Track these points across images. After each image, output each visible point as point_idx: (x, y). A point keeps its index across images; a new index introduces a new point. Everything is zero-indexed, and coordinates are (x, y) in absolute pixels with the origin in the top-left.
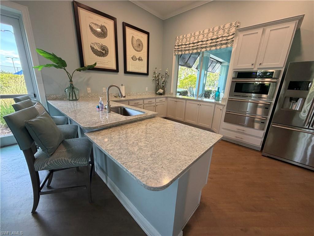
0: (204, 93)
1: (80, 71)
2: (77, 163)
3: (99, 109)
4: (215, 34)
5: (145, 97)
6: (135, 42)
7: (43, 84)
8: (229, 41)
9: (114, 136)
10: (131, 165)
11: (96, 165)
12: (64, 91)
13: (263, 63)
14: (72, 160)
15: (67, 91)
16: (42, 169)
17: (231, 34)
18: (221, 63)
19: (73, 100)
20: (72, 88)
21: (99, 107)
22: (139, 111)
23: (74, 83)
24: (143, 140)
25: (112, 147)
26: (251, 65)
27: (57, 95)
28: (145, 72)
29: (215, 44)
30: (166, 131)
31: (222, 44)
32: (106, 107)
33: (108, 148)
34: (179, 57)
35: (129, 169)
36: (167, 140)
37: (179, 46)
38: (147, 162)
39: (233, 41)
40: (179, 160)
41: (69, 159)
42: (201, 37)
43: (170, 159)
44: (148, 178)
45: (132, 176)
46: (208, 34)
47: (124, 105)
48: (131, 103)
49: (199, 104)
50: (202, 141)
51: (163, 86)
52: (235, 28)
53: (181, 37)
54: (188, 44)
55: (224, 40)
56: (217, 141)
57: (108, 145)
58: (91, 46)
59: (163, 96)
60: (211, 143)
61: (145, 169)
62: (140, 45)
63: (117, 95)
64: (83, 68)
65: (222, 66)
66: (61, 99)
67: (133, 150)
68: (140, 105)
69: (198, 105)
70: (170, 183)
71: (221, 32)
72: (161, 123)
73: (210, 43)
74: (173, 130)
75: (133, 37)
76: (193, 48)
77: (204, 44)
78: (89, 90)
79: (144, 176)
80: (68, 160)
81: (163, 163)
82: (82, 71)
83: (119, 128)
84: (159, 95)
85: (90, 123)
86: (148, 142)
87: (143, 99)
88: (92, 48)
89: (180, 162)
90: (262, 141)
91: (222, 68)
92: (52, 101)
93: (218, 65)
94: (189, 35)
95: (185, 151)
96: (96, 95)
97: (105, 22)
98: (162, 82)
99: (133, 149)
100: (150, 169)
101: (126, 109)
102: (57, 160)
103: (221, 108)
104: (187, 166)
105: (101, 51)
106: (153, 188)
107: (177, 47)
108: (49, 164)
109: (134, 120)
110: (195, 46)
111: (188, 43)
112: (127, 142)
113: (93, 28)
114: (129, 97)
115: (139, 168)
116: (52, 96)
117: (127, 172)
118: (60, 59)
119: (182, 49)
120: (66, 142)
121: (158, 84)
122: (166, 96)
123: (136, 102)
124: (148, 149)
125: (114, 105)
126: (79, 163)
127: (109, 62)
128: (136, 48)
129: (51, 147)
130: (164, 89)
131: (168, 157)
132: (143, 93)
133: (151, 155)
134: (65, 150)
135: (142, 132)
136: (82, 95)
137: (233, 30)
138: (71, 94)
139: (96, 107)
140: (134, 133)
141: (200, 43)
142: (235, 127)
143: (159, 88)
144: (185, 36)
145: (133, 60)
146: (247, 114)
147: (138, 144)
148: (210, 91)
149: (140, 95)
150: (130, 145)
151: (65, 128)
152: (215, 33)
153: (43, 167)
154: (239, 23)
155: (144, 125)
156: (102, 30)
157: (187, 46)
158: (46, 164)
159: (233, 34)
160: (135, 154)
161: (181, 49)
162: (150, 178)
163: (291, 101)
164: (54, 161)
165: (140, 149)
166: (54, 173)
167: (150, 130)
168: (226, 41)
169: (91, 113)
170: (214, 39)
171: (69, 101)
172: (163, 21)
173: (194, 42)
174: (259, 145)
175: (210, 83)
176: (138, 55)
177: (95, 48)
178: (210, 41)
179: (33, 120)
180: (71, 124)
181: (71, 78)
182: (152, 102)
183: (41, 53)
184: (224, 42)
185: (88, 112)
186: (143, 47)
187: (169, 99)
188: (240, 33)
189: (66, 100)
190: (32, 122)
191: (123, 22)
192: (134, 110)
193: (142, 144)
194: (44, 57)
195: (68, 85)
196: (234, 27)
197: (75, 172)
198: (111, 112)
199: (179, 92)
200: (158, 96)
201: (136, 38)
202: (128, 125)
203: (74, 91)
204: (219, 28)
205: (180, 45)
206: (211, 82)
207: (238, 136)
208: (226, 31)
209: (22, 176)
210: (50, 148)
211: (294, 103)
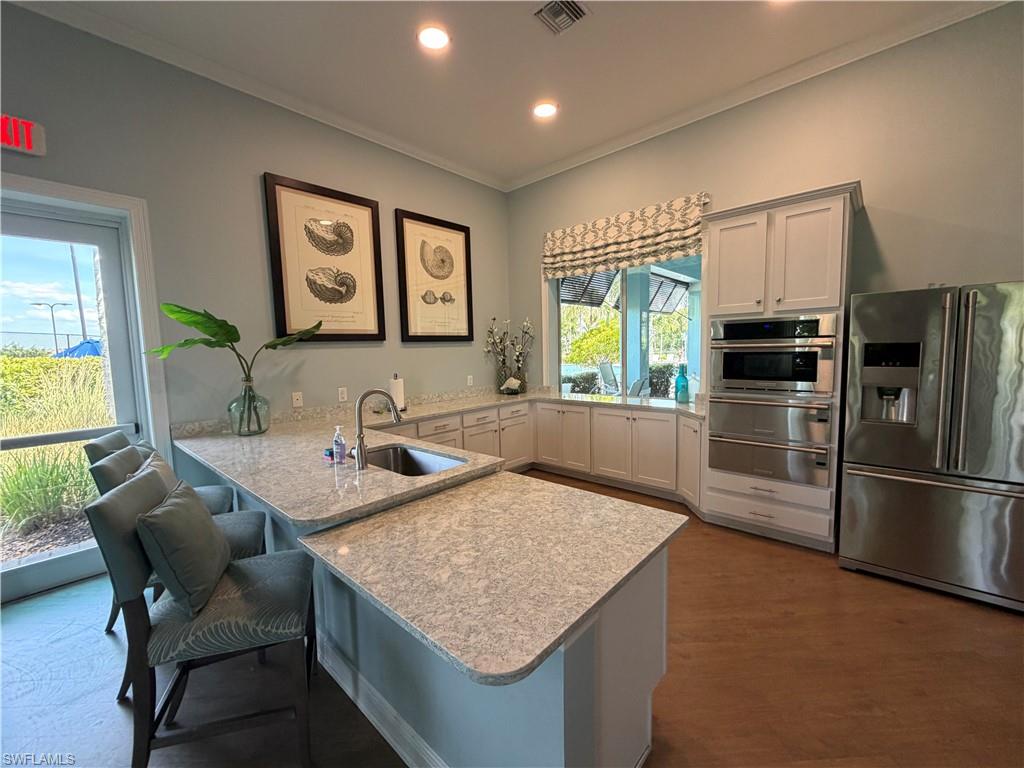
0: (648, 375)
1: (275, 348)
2: (274, 630)
3: (333, 459)
4: (649, 225)
5: (467, 407)
6: (430, 257)
7: (164, 395)
8: (689, 241)
9: (381, 542)
10: (433, 620)
11: (322, 639)
12: (226, 409)
13: (784, 298)
14: (257, 624)
15: (233, 410)
16: (168, 659)
17: (691, 224)
18: (687, 285)
19: (250, 434)
20: (250, 398)
21: (331, 454)
22: (450, 457)
23: (255, 384)
24: (464, 547)
25: (378, 575)
26: (754, 303)
27: (204, 423)
28: (464, 332)
29: (653, 248)
30: (529, 513)
31: (671, 248)
32: (354, 452)
33: (368, 579)
34: (558, 284)
35: (428, 633)
36: (530, 541)
37: (555, 256)
38: (475, 611)
39: (700, 240)
40: (562, 597)
41: (251, 620)
42: (612, 233)
43: (537, 598)
44: (480, 653)
45: (436, 650)
46: (631, 223)
47: (404, 438)
48: (425, 428)
49: (629, 416)
50: (628, 538)
51: (519, 368)
52: (699, 208)
53: (559, 233)
54: (579, 252)
55: (676, 239)
56: (669, 535)
57: (367, 569)
58: (307, 277)
59: (519, 398)
60: (652, 543)
61: (471, 630)
62: (445, 261)
63: (382, 406)
64: (285, 338)
65: (690, 293)
66: (215, 433)
67: (436, 579)
68: (450, 431)
69: (628, 419)
70: (536, 663)
71: (664, 220)
72: (515, 491)
73: (640, 247)
74: (547, 510)
75: (424, 242)
76: (596, 260)
77: (623, 250)
78: (298, 398)
79: (468, 647)
80: (248, 623)
81: (518, 609)
82: (279, 347)
83: (393, 515)
84: (508, 394)
85: (311, 507)
86: (478, 551)
87: (461, 413)
88: (311, 284)
89: (565, 602)
90: (830, 521)
91: (693, 300)
92: (188, 442)
93: (680, 290)
94: (579, 229)
95: (577, 570)
96: (318, 411)
97: (346, 215)
98: (515, 357)
99: (438, 575)
100: (484, 629)
101: (410, 451)
102: (217, 625)
103: (695, 424)
104: (582, 612)
105: (336, 287)
106: (492, 676)
107: (551, 260)
108: (189, 640)
109: (436, 486)
110: (600, 255)
111: (579, 248)
112: (420, 557)
113: (316, 231)
114: (416, 409)
115: (456, 627)
116: (189, 427)
117: (424, 641)
118: (223, 324)
119: (565, 264)
120: (237, 568)
121: (504, 364)
122: (530, 396)
123: (439, 424)
124: (477, 572)
125: (376, 440)
126: (279, 631)
127: (358, 314)
128: (435, 272)
129: (200, 588)
130: (524, 376)
131: (533, 592)
132: (458, 394)
133: (487, 589)
134: (239, 594)
135: (461, 524)
136: (276, 416)
137: (695, 214)
138: (246, 416)
139: (322, 454)
140: (437, 527)
141: (613, 248)
142: (746, 482)
143: (508, 374)
144: (568, 231)
145: (425, 302)
146: (790, 444)
147: (449, 560)
148: (669, 367)
149: (452, 400)
150: (427, 565)
151: (231, 524)
152: (650, 222)
153: (173, 651)
154: (707, 196)
155: (465, 501)
156: (339, 235)
157: (579, 255)
158: (184, 640)
159: (698, 223)
160: (443, 589)
161: (561, 264)
162: (484, 651)
163: (881, 396)
164: (205, 629)
165: (456, 573)
166: (192, 673)
167: (484, 515)
168: (681, 242)
169: (310, 473)
170: (648, 237)
171: (238, 438)
172: (505, 194)
173: (597, 245)
174: (826, 534)
175: (667, 339)
176: (439, 288)
177: (319, 282)
178: (640, 243)
179: (158, 511)
180: (240, 508)
181: (249, 371)
182: (488, 420)
183: (173, 312)
184: (676, 243)
185: (300, 471)
186: (453, 266)
187: (539, 406)
188: (710, 224)
189: (227, 434)
190: (156, 516)
191: (396, 210)
192: (433, 453)
193: (459, 560)
194: (183, 323)
195: (240, 390)
196: (697, 205)
197: (252, 669)
198: (369, 465)
199: (569, 380)
200: (505, 399)
201: (433, 244)
202: (419, 502)
203: (255, 408)
204: (658, 209)
205: (559, 255)
206: (670, 336)
207: (758, 511)
208: (678, 215)
209: (83, 695)
210: (197, 591)
211: (891, 403)
